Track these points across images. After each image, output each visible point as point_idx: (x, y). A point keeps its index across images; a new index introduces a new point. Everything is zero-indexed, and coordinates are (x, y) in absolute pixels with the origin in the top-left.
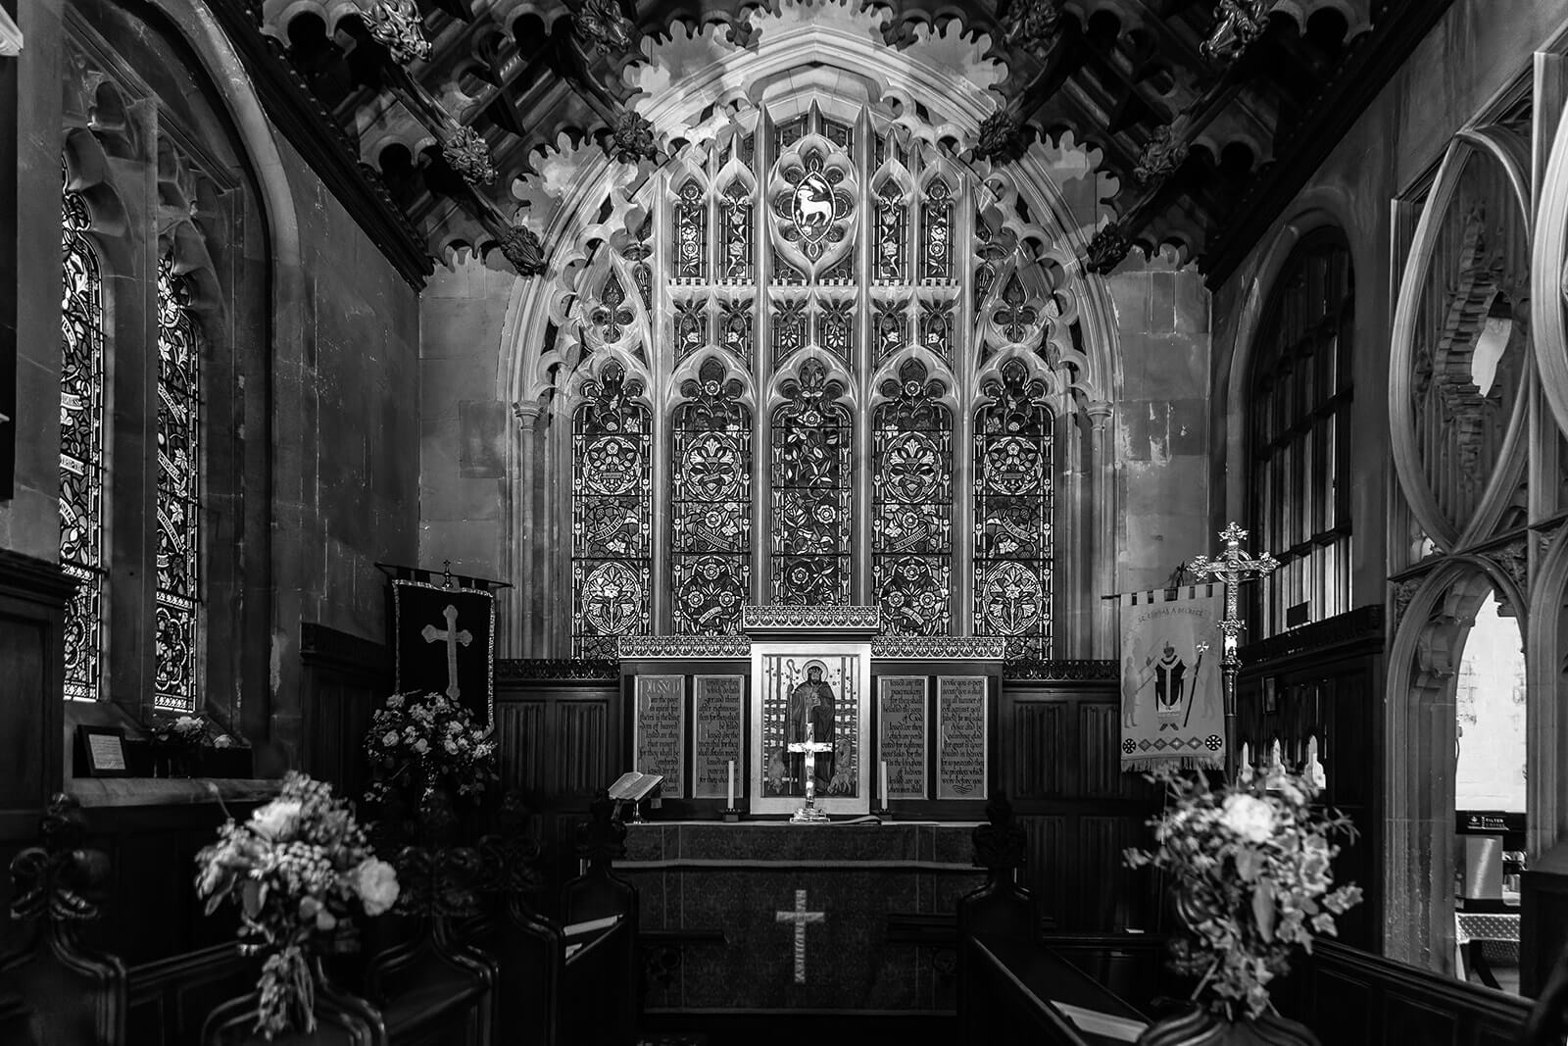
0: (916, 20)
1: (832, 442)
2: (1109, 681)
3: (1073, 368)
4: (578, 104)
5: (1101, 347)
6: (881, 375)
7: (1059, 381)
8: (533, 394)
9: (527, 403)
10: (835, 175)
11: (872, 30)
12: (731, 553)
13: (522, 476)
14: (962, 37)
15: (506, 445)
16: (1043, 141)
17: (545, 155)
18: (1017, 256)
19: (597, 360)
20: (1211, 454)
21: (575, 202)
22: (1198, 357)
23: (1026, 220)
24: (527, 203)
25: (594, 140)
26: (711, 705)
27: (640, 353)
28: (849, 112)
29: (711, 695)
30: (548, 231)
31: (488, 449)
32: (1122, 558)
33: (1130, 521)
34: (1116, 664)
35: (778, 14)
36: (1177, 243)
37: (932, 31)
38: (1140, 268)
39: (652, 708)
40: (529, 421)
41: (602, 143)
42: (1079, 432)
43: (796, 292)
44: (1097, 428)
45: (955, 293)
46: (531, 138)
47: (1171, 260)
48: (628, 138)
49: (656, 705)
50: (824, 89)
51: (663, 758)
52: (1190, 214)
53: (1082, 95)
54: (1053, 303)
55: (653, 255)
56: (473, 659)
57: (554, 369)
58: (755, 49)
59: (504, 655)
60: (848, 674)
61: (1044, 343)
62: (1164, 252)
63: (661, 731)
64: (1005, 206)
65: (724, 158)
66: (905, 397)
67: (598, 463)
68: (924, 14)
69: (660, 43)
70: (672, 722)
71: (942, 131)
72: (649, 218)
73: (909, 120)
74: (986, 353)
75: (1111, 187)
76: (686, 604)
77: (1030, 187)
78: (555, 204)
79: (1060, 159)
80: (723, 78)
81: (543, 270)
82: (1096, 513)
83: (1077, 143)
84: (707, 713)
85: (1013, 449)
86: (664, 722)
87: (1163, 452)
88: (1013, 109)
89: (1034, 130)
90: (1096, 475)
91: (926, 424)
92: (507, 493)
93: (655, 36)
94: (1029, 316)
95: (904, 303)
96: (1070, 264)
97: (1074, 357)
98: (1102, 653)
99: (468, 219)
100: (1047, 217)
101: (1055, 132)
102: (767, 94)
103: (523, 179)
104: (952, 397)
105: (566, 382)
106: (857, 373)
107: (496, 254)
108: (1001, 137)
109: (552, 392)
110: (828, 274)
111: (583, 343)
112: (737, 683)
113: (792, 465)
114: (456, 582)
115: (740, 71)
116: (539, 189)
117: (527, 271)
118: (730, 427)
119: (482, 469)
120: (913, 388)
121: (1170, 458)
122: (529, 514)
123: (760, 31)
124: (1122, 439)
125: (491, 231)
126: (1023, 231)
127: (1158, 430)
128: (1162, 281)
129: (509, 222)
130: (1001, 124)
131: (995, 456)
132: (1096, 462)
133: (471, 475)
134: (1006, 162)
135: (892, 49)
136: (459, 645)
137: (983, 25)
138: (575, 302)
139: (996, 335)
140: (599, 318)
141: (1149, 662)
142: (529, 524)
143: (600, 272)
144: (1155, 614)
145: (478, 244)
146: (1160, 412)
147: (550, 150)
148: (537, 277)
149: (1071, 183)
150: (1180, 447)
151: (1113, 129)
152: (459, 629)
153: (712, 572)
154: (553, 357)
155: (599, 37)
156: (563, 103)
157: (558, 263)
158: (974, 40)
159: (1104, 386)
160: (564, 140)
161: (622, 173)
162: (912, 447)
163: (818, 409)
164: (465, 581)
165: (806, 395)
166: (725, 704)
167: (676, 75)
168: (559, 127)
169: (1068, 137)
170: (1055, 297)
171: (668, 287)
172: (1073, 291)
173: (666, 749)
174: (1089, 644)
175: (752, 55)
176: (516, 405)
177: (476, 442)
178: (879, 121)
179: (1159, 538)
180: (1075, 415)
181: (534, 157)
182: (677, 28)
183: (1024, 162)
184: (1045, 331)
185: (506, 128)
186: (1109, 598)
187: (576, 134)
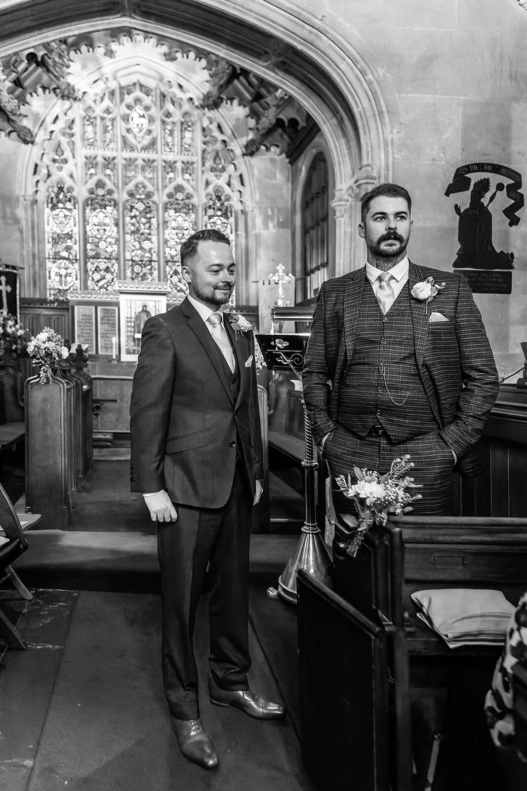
0: (177, 52)
1: (148, 216)
2: (255, 314)
3: (240, 192)
4: (45, 78)
5: (250, 185)
6: (167, 191)
7: (235, 196)
8: (30, 191)
9: (28, 196)
10: (147, 108)
11: (160, 54)
12: (110, 259)
13: (27, 225)
14: (195, 60)
15: (20, 212)
16: (227, 103)
17: (32, 96)
18: (219, 146)
19: (54, 178)
20: (291, 229)
21: (44, 115)
22: (286, 190)
23: (222, 132)
24: (26, 116)
25: (52, 91)
26: (106, 318)
27: (71, 176)
28: (151, 83)
29: (105, 315)
30: (34, 126)
31: (13, 214)
32: (259, 267)
33: (262, 252)
34: (257, 308)
35: (123, 45)
36: (277, 146)
37: (183, 56)
38: (264, 155)
39: (82, 319)
40: (29, 203)
41: (55, 92)
42: (243, 216)
43: (133, 155)
44: (249, 216)
45: (195, 159)
46: (27, 90)
47: (275, 152)
48: (66, 93)
49: (84, 317)
50: (142, 74)
51: (86, 338)
52: (281, 136)
53: (240, 86)
54: (232, 166)
55: (75, 137)
56: (12, 296)
57: (38, 182)
58: (114, 58)
59: (23, 296)
60: (157, 308)
61: (229, 181)
62: (273, 149)
63: (86, 328)
64: (214, 127)
65: (102, 99)
66: (177, 199)
67: (56, 220)
68: (180, 50)
69: (77, 53)
70: (90, 325)
71: (189, 95)
72: (73, 121)
73: (176, 90)
74: (207, 183)
75: (252, 122)
76: (93, 279)
77: (222, 119)
78: (37, 116)
79: (233, 109)
80: (102, 69)
81: (33, 143)
82: (250, 249)
83: (240, 104)
84: (104, 321)
85: (219, 222)
86: (87, 325)
87: (274, 227)
88: (215, 91)
89: (222, 99)
90: (249, 234)
91: (185, 210)
92: (21, 232)
93: (75, 51)
94: (223, 169)
95: (175, 162)
96: (238, 151)
97: (241, 188)
98: (253, 303)
99: (3, 121)
100: (229, 132)
101: (231, 99)
102: (119, 74)
103: (24, 105)
104: (195, 201)
105: (42, 187)
106: (158, 189)
107: (14, 134)
108: (210, 102)
109: (37, 191)
110: (145, 149)
111: (48, 171)
112: (114, 310)
113: (133, 225)
114: (4, 266)
115: (109, 66)
116: (30, 111)
117: (26, 142)
118: (108, 208)
119: (10, 221)
120: (180, 196)
121: (276, 229)
122: (30, 240)
123: (116, 51)
124: (259, 221)
125: (12, 126)
126: (221, 137)
127: (272, 218)
128: (272, 160)
129: (19, 123)
130: (211, 97)
131: (212, 224)
132: (250, 229)
133: (6, 223)
134: (213, 109)
135: (169, 62)
136: (7, 292)
137: (202, 56)
138: (45, 155)
139: (211, 176)
140: (54, 161)
141: (269, 307)
142: (31, 244)
143: (54, 143)
144: (272, 289)
145: (7, 131)
146: (273, 212)
147: (34, 94)
148: (30, 145)
149: (238, 120)
150: (281, 225)
151: (252, 101)
152: (6, 285)
153: (103, 266)
154: (37, 177)
155: (59, 63)
156: (40, 77)
157: (38, 140)
158: (200, 61)
159: (252, 200)
160: (40, 90)
161: (64, 104)
162: (180, 219)
163: (142, 202)
164: (7, 266)
165: (138, 196)
166: (110, 318)
167: (84, 67)
168: (38, 86)
169: (236, 102)
170: (234, 164)
171: (82, 151)
172: (240, 161)
173: (88, 335)
174: (248, 300)
175: (112, 60)
176: (24, 196)
177: (8, 210)
178: (164, 88)
179: (273, 260)
180: (242, 211)
181: (28, 96)
182: (84, 48)
183: (220, 110)
184: (230, 176)
185: (18, 86)
186: (255, 282)
187: (44, 88)
